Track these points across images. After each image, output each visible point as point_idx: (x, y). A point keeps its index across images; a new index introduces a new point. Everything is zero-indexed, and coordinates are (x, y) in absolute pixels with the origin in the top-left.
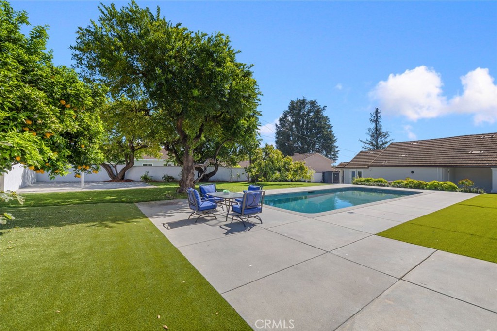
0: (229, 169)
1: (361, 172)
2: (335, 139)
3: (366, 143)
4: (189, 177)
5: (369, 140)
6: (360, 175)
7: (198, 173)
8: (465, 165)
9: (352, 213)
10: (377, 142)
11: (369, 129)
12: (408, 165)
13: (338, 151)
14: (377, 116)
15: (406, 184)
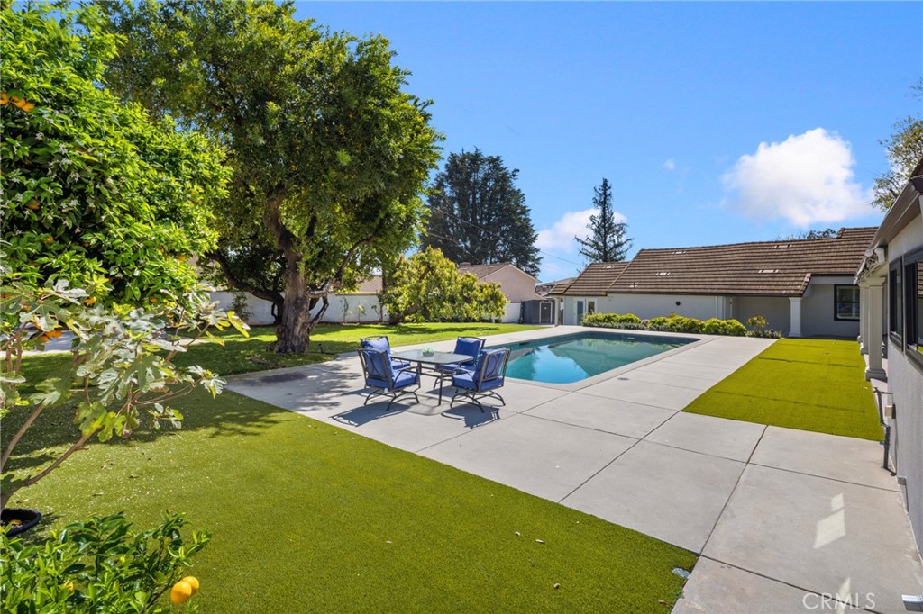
0: (339, 298)
1: (593, 303)
2: (535, 234)
3: (586, 244)
4: (300, 319)
5: (592, 239)
6: (591, 307)
7: (273, 307)
8: (754, 292)
9: (625, 379)
10: (604, 243)
11: (592, 218)
12: (671, 290)
13: (539, 259)
14: (605, 193)
15: (672, 325)
